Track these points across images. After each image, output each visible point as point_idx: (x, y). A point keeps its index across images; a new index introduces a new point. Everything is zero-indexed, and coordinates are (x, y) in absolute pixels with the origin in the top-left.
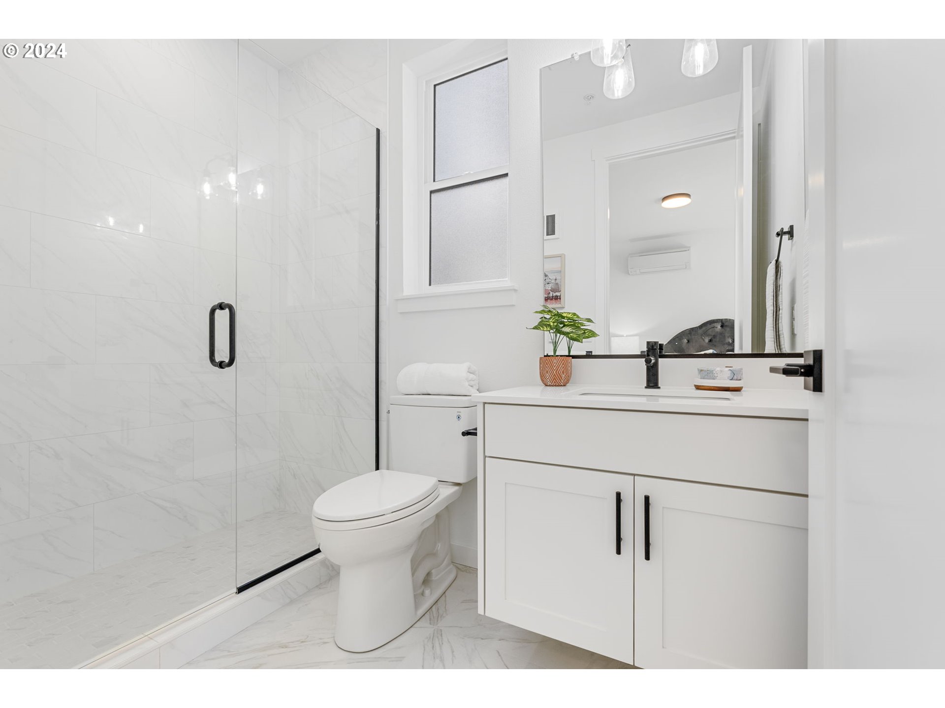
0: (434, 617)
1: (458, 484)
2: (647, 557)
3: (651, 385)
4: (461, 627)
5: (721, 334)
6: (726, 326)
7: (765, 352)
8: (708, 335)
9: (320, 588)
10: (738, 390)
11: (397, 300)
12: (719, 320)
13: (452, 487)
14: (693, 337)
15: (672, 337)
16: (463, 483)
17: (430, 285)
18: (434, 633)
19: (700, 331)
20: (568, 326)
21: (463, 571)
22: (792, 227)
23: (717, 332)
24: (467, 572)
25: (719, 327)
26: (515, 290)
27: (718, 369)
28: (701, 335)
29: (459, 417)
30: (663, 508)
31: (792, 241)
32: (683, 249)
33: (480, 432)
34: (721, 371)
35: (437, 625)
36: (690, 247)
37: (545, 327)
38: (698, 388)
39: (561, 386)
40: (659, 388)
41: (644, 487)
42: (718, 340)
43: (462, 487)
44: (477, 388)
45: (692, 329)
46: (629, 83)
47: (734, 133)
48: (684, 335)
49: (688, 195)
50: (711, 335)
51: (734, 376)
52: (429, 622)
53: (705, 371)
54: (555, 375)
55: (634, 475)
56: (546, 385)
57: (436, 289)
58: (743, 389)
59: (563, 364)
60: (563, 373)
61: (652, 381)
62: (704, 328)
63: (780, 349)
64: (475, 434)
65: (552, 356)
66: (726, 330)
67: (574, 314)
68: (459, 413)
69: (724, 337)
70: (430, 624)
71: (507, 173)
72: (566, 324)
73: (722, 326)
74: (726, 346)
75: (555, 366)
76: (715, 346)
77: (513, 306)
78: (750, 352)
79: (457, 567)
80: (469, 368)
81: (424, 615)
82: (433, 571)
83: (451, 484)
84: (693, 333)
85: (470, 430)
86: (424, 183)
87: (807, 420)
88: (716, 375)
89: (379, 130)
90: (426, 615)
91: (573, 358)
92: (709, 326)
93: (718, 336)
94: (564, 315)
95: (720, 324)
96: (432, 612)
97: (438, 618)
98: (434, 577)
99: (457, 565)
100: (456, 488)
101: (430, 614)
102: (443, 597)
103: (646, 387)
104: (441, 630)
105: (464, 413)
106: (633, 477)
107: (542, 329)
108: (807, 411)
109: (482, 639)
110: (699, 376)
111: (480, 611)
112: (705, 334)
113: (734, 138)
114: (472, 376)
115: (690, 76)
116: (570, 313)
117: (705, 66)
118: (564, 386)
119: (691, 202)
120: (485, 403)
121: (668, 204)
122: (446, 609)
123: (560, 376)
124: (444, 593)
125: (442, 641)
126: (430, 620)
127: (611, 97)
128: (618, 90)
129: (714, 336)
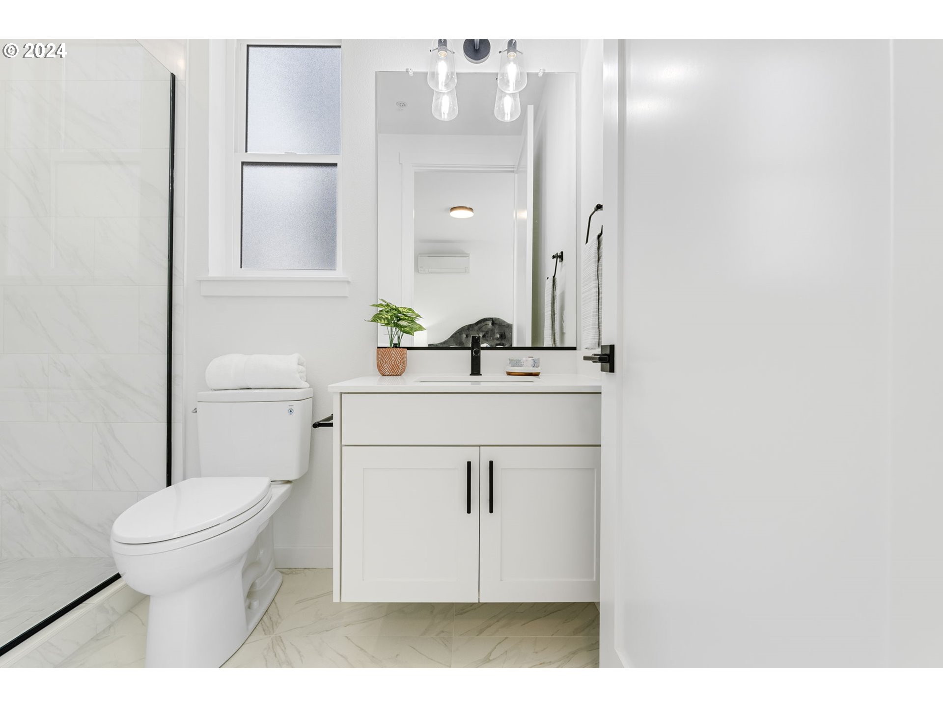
0: (268, 627)
1: (288, 482)
2: (491, 511)
3: (475, 373)
4: (302, 627)
5: (492, 330)
6: (496, 324)
7: (544, 346)
8: (482, 331)
9: (98, 640)
10: (537, 375)
11: (200, 281)
12: (491, 318)
13: (280, 485)
14: (471, 332)
15: (453, 333)
16: (296, 480)
17: (241, 267)
18: (272, 642)
19: (476, 328)
20: (403, 319)
21: (288, 574)
22: (562, 253)
23: (489, 329)
24: (293, 574)
25: (490, 325)
26: (348, 282)
27: (524, 359)
28: (477, 331)
29: (291, 411)
30: (502, 469)
31: (562, 264)
32: (463, 255)
33: (336, 421)
34: (526, 360)
35: (274, 632)
36: (469, 254)
37: (383, 320)
38: (509, 374)
39: (398, 375)
40: (481, 375)
41: (488, 454)
42: (489, 335)
43: (292, 484)
44: (305, 380)
45: (470, 325)
46: (454, 110)
47: (513, 168)
48: (463, 330)
49: (471, 209)
50: (484, 331)
51: (535, 364)
52: (263, 633)
53: (515, 361)
54: (393, 365)
55: (480, 446)
56: (383, 375)
57: (247, 273)
58: (540, 374)
59: (400, 355)
60: (400, 363)
61: (476, 369)
62: (479, 325)
63: (555, 344)
64: (331, 425)
65: (389, 347)
66: (495, 327)
67: (410, 309)
68: (291, 407)
69: (494, 333)
70: (265, 634)
71: (335, 162)
72: (401, 317)
73: (492, 324)
74: (495, 341)
75: (393, 357)
76: (487, 340)
77: (345, 297)
78: (531, 346)
79: (282, 572)
80: (299, 359)
81: (255, 628)
82: (257, 581)
83: (280, 482)
84: (470, 329)
85: (321, 421)
86: (235, 152)
87: (600, 393)
88: (523, 364)
89: (175, 76)
90: (257, 627)
91: (408, 350)
92: (483, 324)
93: (490, 332)
94: (400, 309)
95: (491, 321)
96: (264, 622)
97: (273, 626)
98: (258, 588)
99: (279, 569)
100: (288, 486)
101: (262, 625)
102: (273, 604)
103: (471, 375)
104: (280, 637)
105: (297, 406)
106: (479, 448)
107: (379, 321)
108: (600, 387)
109: (327, 631)
110: (510, 365)
111: (336, 599)
112: (480, 329)
113: (513, 172)
114: (301, 367)
115: (501, 120)
116: (405, 308)
117: (512, 116)
118: (400, 375)
119: (473, 216)
120: (341, 394)
121: (456, 214)
122: (279, 616)
123: (398, 366)
124: (273, 600)
125: (284, 646)
126: (264, 631)
127: (437, 117)
128: (444, 114)
129: (487, 332)
